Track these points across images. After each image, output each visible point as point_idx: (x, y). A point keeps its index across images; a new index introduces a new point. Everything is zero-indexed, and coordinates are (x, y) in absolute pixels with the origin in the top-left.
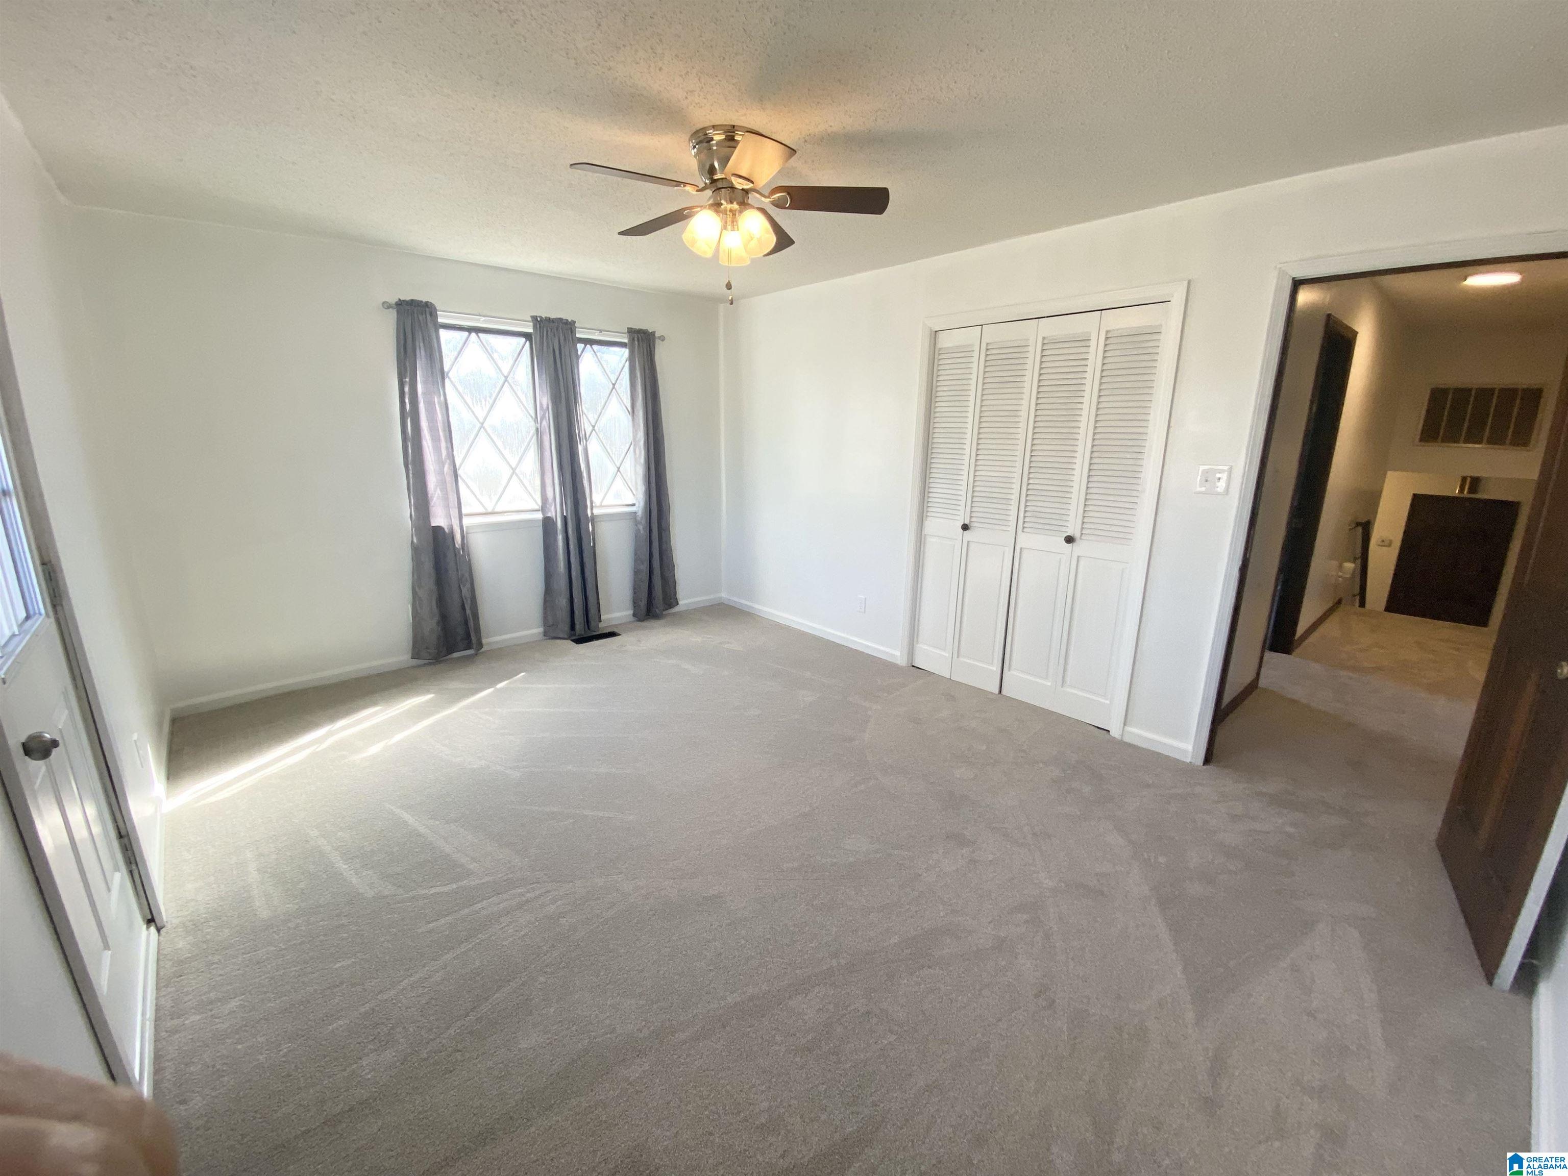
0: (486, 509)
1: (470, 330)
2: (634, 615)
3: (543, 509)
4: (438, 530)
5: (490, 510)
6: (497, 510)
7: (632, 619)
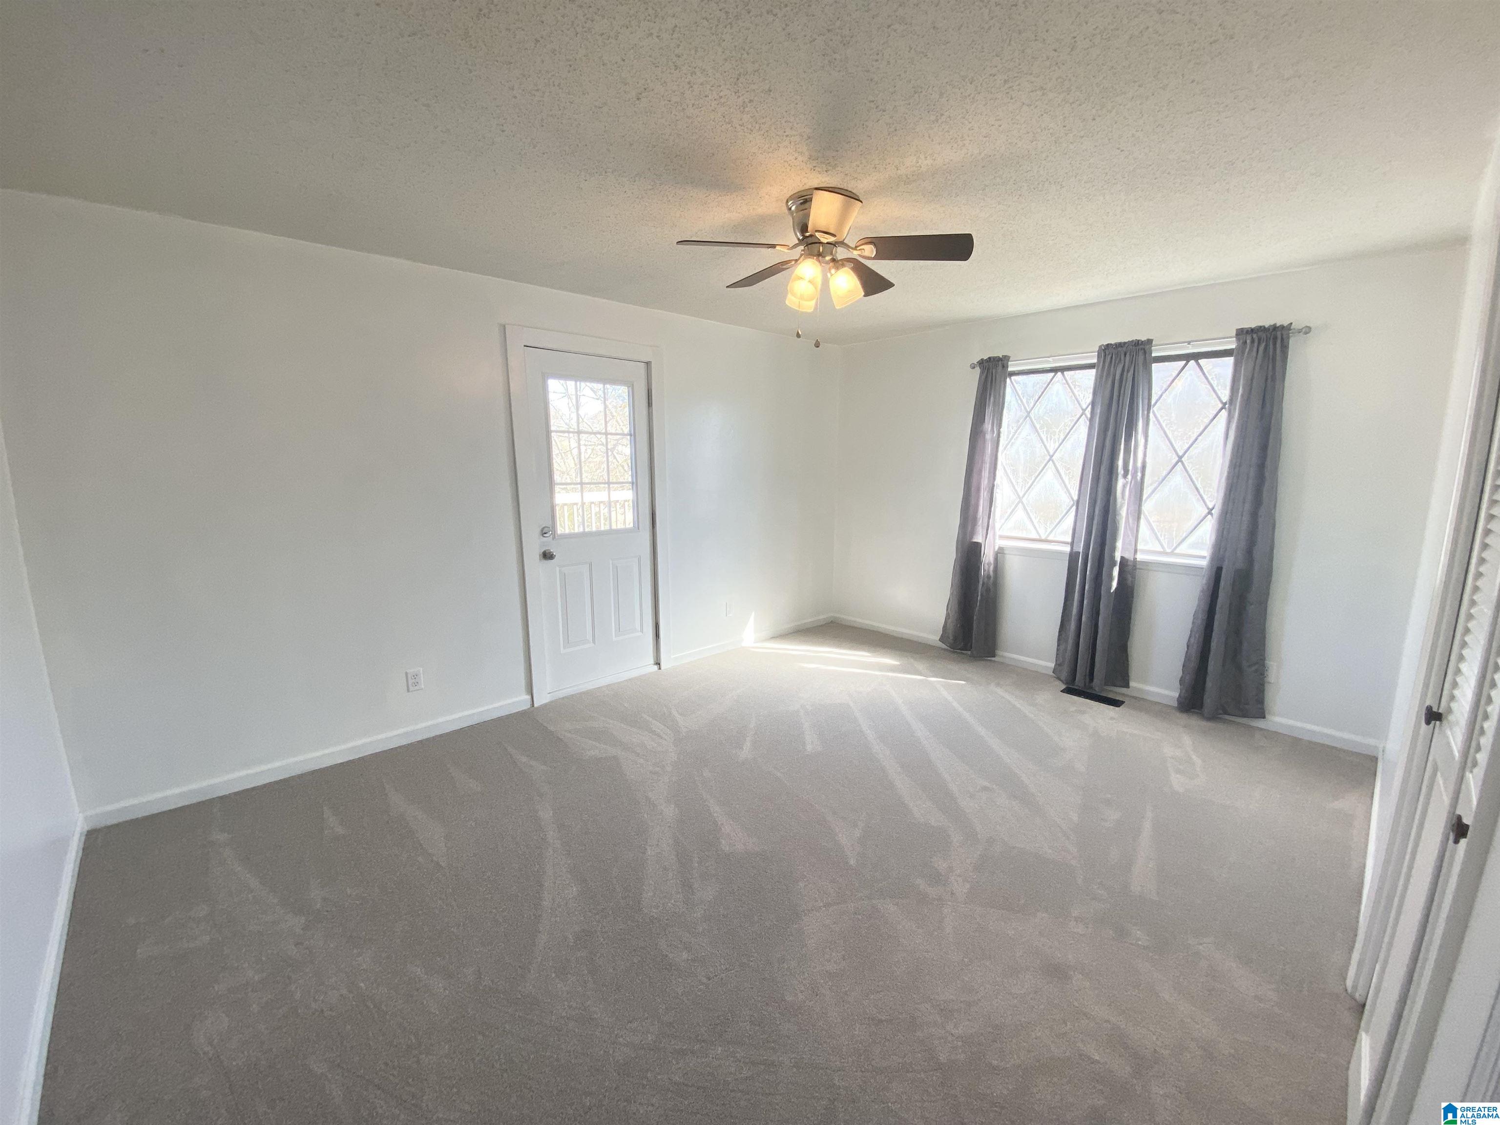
0: (1040, 536)
1: (1055, 370)
2: (1179, 699)
3: (1072, 544)
4: (978, 546)
5: (1043, 537)
6: (1050, 538)
7: (1175, 704)
